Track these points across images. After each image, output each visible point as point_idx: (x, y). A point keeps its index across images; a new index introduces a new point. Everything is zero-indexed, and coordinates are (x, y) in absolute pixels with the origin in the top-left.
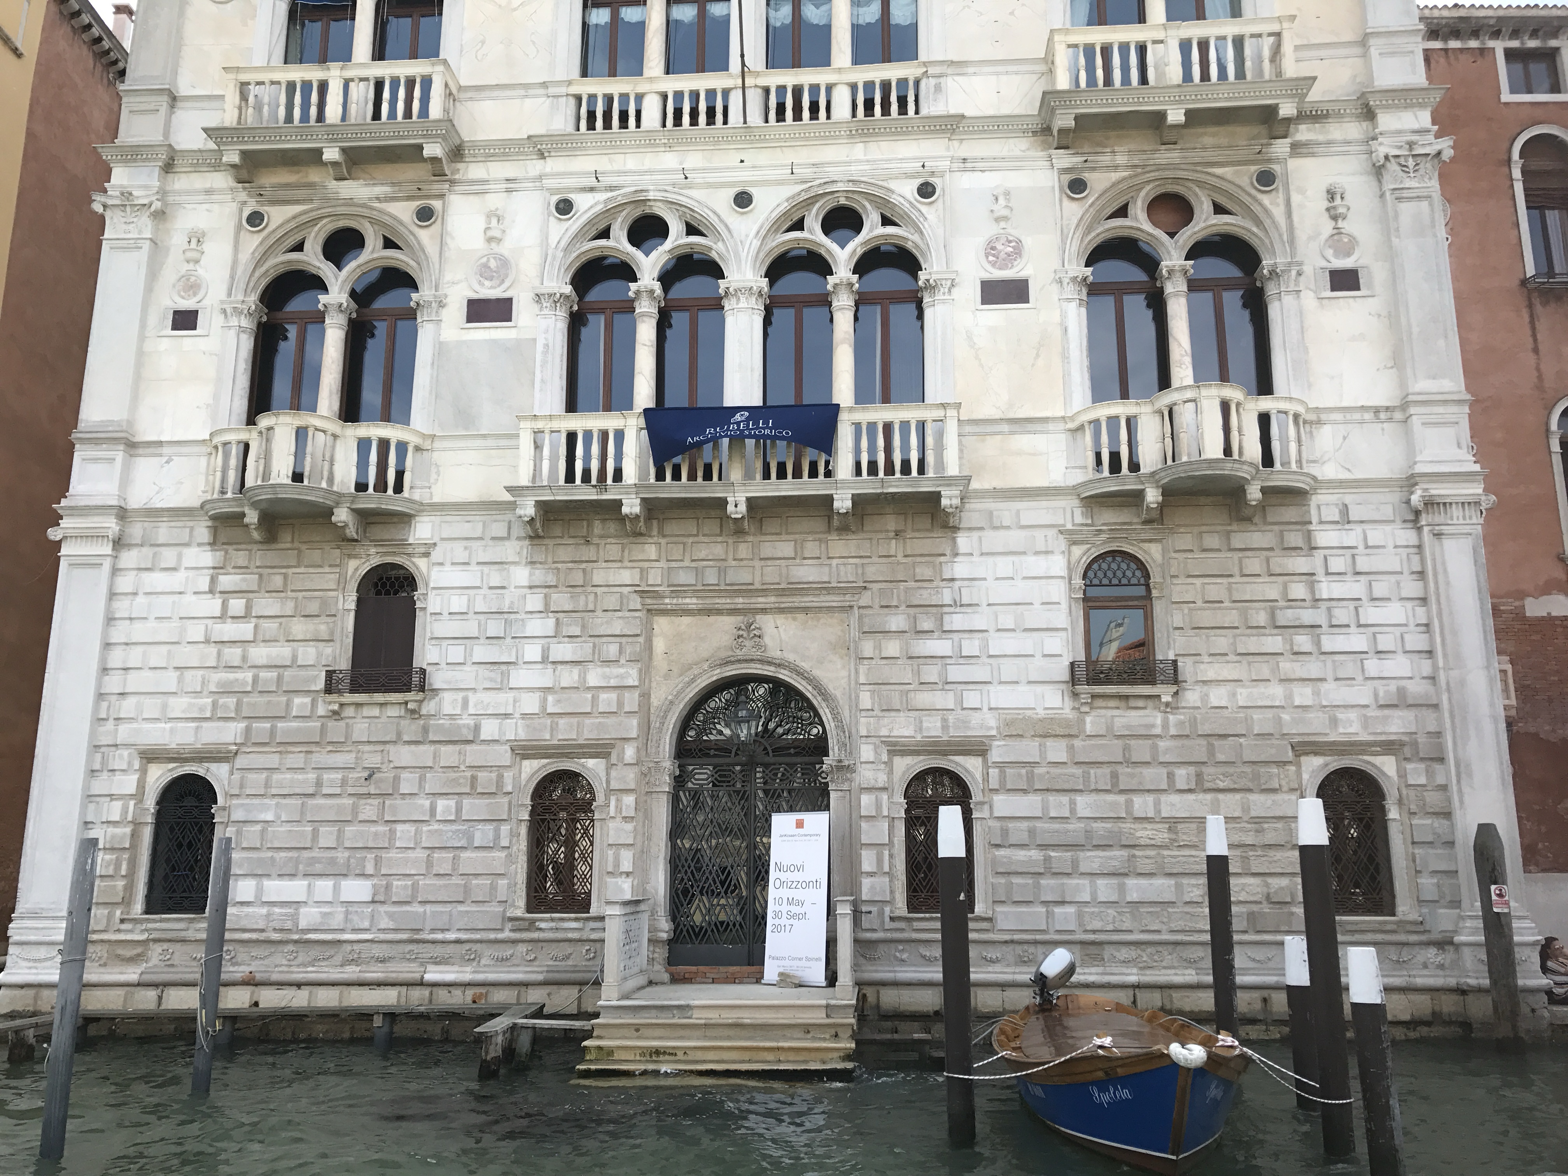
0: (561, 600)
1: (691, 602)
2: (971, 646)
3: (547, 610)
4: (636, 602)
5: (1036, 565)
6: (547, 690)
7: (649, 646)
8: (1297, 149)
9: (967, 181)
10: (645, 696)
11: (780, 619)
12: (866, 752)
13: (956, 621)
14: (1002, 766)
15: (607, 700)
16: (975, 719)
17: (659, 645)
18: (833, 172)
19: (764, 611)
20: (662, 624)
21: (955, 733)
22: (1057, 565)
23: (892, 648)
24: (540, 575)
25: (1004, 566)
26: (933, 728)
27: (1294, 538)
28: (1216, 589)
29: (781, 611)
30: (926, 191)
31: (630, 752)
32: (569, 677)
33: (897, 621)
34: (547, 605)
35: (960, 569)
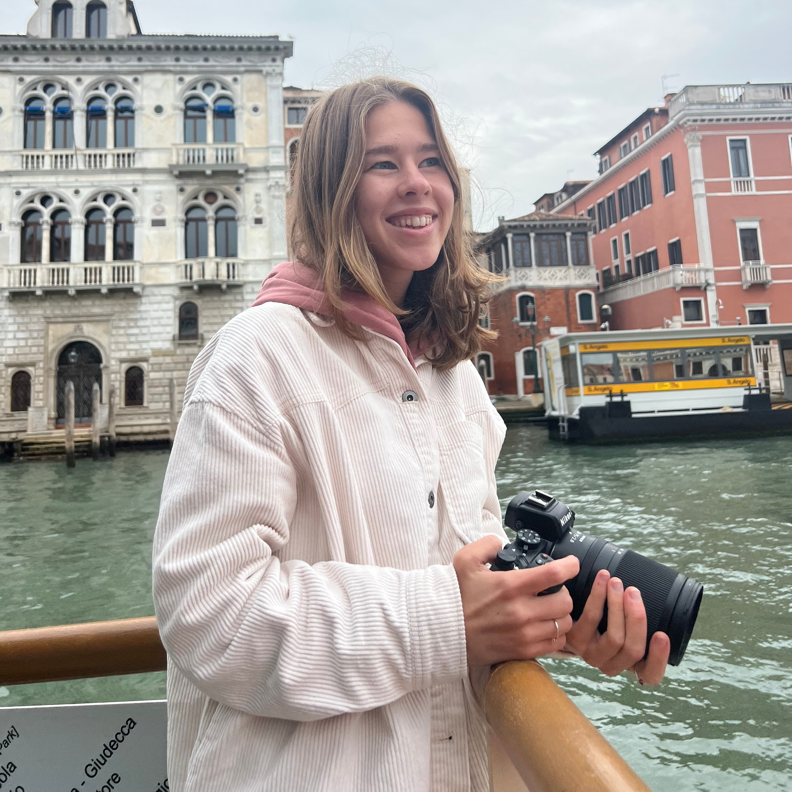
0: (19, 320)
1: (60, 320)
2: (145, 331)
3: (14, 323)
4: (43, 320)
5: (165, 306)
6: (14, 347)
7: (47, 333)
8: (248, 180)
9: (148, 188)
10: (46, 348)
11: (88, 324)
12: (113, 362)
13: (141, 323)
14: (152, 365)
15: (34, 349)
16: (145, 351)
17: (51, 333)
18: (106, 184)
19: (83, 322)
20: (52, 327)
21: (140, 355)
22: (171, 306)
23: (122, 332)
24: (13, 312)
25: (155, 307)
26: (133, 355)
27: (239, 297)
28: (216, 312)
29: (88, 322)
30: (135, 191)
31: (41, 365)
32: (22, 343)
33: (123, 324)
34: (15, 320)
35: (143, 308)
